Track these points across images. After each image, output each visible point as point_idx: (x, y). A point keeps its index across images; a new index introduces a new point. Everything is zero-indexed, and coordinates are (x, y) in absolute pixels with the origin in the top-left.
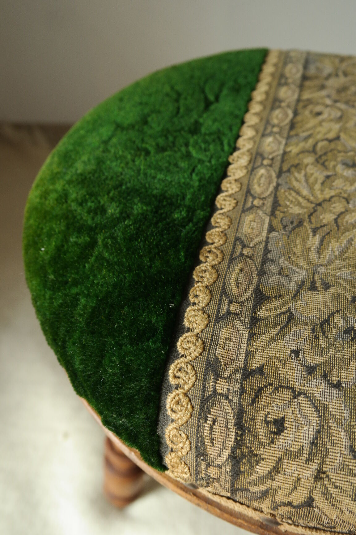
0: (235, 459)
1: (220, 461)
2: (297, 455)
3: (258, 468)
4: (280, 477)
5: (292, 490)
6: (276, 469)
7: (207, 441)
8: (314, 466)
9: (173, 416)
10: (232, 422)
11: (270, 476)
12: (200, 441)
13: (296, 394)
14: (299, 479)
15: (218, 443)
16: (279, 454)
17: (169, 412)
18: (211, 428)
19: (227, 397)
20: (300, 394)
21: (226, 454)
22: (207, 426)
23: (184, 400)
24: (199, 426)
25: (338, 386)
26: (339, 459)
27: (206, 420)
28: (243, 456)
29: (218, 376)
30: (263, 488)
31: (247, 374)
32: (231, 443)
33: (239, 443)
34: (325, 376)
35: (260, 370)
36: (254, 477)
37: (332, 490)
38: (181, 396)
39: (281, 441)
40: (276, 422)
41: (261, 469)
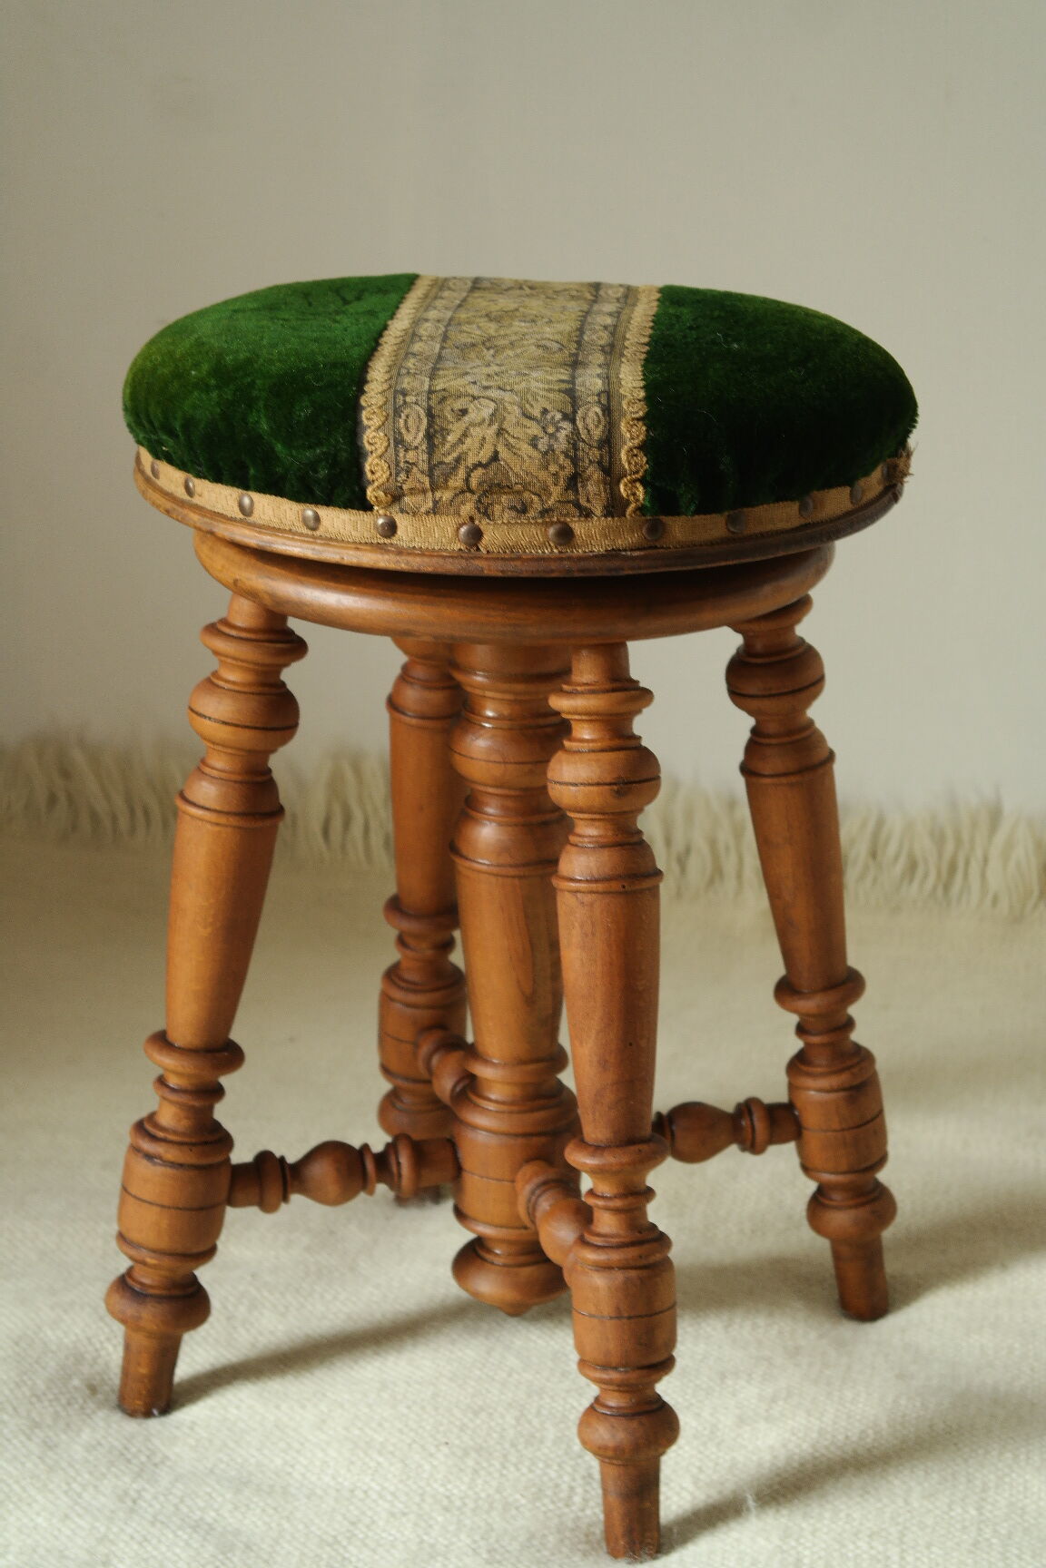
0: (429, 436)
1: (415, 444)
2: (480, 424)
3: (450, 438)
4: (468, 441)
5: (481, 449)
6: (465, 435)
7: (403, 431)
8: (495, 427)
9: (370, 423)
10: (424, 414)
11: (461, 441)
12: (398, 433)
14: (484, 438)
15: (413, 431)
16: (464, 426)
17: (366, 423)
18: (406, 421)
19: (416, 403)
20: (479, 397)
21: (421, 435)
22: (402, 422)
23: (379, 411)
24: (394, 423)
26: (514, 420)
27: (400, 417)
28: (436, 431)
29: (405, 395)
32: (424, 425)
33: (430, 425)
35: (442, 389)
36: (448, 446)
38: (374, 410)
39: (466, 418)
40: (461, 411)
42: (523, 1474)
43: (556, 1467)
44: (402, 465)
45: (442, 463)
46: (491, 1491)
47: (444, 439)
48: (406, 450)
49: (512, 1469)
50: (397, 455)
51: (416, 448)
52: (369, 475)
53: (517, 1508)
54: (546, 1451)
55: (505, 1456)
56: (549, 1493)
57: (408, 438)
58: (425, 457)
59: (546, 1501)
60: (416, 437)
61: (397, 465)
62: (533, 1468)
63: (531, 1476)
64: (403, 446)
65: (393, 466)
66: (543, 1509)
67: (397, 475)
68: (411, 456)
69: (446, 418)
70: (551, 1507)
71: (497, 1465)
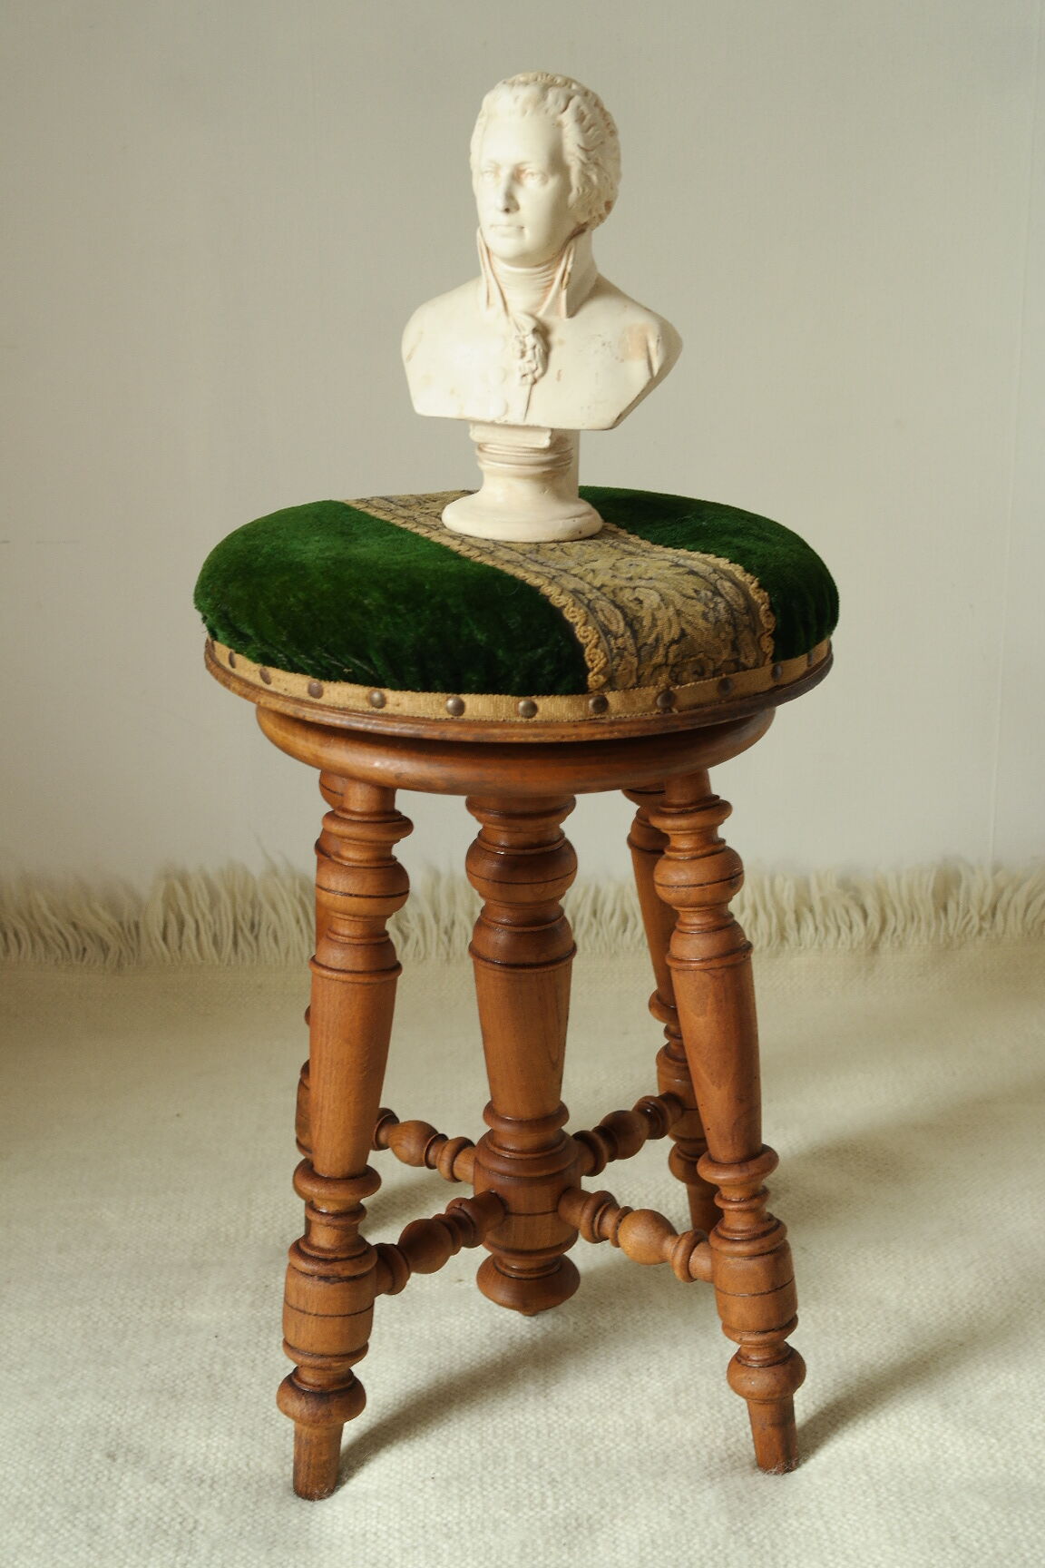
1: (621, 632)
3: (645, 623)
5: (670, 628)
6: (654, 619)
7: (606, 622)
8: (671, 609)
9: (576, 620)
10: (612, 607)
13: (634, 588)
14: (669, 619)
15: (614, 622)
16: (649, 612)
17: (571, 620)
18: (603, 615)
19: (598, 599)
21: (622, 624)
22: (600, 616)
23: (576, 609)
25: (651, 579)
29: (584, 594)
30: (653, 636)
31: (599, 589)
32: (620, 616)
33: (625, 616)
34: (640, 578)
35: (603, 586)
37: (690, 618)
38: (572, 609)
39: (645, 605)
41: (647, 622)
42: (500, 1492)
43: (524, 1480)
44: (615, 651)
45: (645, 644)
46: (479, 1512)
47: (641, 624)
48: (616, 638)
49: (490, 1489)
50: (609, 644)
51: (622, 636)
52: (589, 664)
53: (504, 1523)
54: (512, 1467)
55: (481, 1479)
56: (526, 1502)
57: (613, 628)
58: (631, 641)
59: (525, 1510)
60: (618, 626)
61: (611, 650)
62: (507, 1485)
63: (507, 1491)
64: (612, 636)
65: (608, 653)
66: (526, 1517)
67: (613, 659)
68: (620, 640)
69: (630, 608)
70: (531, 1513)
71: (478, 1489)
